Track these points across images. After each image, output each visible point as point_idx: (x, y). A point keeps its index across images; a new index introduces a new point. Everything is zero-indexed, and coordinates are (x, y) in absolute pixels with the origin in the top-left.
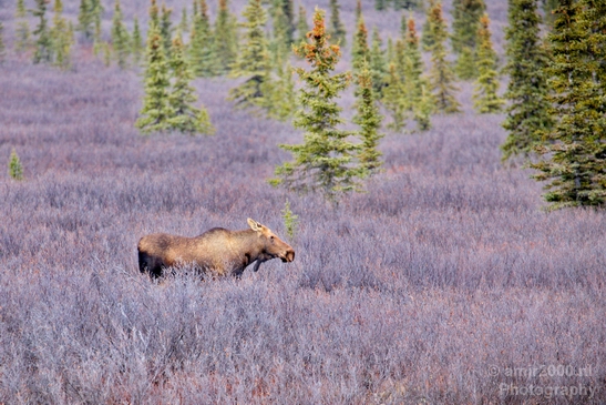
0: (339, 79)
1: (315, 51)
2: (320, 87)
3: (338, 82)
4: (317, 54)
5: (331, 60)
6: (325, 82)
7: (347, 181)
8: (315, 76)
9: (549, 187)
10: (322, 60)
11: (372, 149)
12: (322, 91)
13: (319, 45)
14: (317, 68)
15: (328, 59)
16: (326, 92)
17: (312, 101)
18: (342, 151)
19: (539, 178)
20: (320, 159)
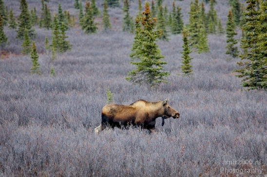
0: (157, 33)
1: (145, 20)
2: (148, 36)
3: (156, 34)
4: (146, 22)
5: (153, 24)
6: (150, 34)
7: (160, 78)
8: (145, 32)
9: (244, 80)
10: (149, 24)
11: (188, 64)
12: (149, 38)
13: (147, 18)
14: (146, 28)
15: (151, 24)
16: (150, 38)
17: (144, 42)
18: (158, 65)
19: (239, 76)
20: (148, 68)
